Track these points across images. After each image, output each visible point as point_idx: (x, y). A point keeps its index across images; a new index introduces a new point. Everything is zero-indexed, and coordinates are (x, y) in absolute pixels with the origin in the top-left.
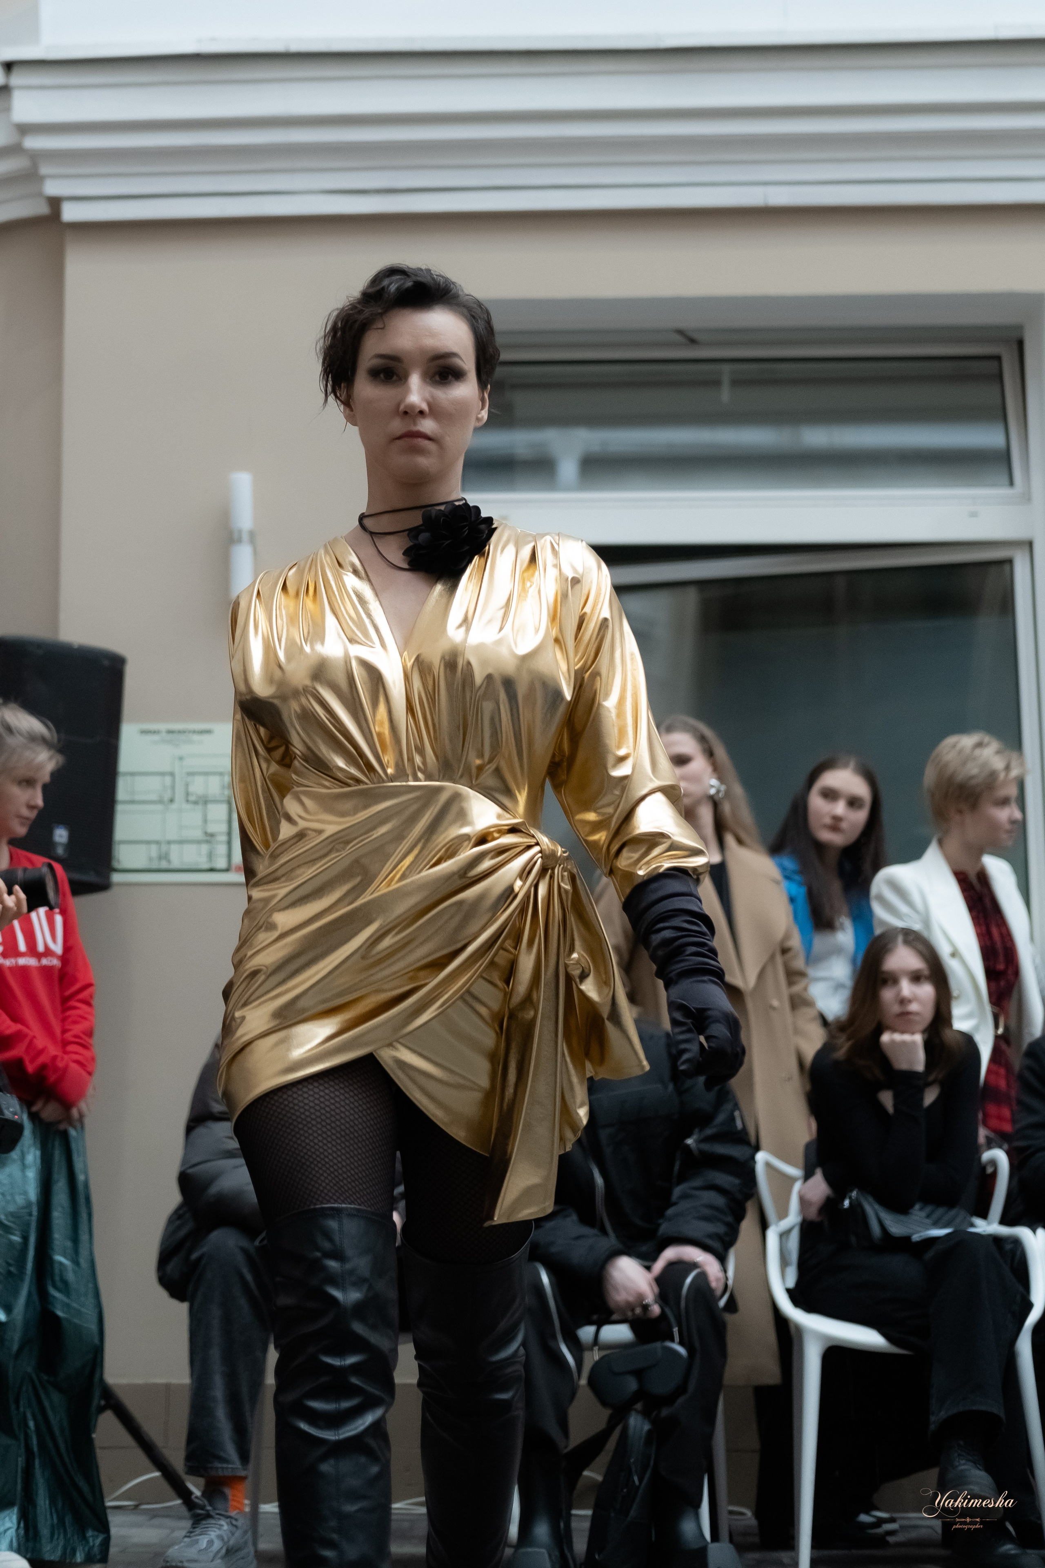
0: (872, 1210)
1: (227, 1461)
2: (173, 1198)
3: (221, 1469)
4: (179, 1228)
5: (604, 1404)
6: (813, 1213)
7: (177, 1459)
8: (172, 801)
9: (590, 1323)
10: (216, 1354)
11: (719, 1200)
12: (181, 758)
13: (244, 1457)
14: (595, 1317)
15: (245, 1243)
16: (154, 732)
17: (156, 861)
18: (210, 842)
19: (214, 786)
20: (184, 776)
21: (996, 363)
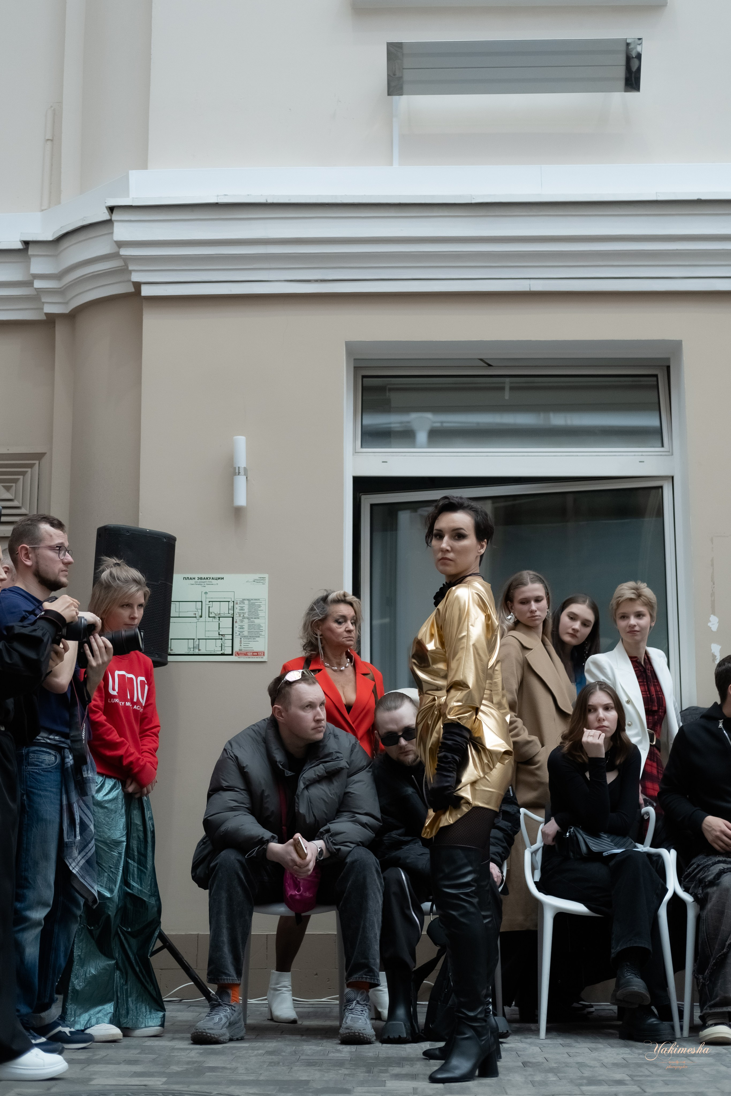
0: (582, 837)
1: (229, 976)
2: (201, 833)
3: (227, 980)
4: (204, 849)
5: (436, 944)
6: (550, 841)
7: (203, 975)
8: (201, 617)
9: (428, 901)
10: (224, 917)
11: (500, 834)
12: (206, 593)
13: (239, 973)
14: (431, 897)
15: (240, 857)
16: (191, 579)
17: (192, 649)
18: (222, 639)
19: (224, 609)
20: (207, 603)
21: (655, 379)
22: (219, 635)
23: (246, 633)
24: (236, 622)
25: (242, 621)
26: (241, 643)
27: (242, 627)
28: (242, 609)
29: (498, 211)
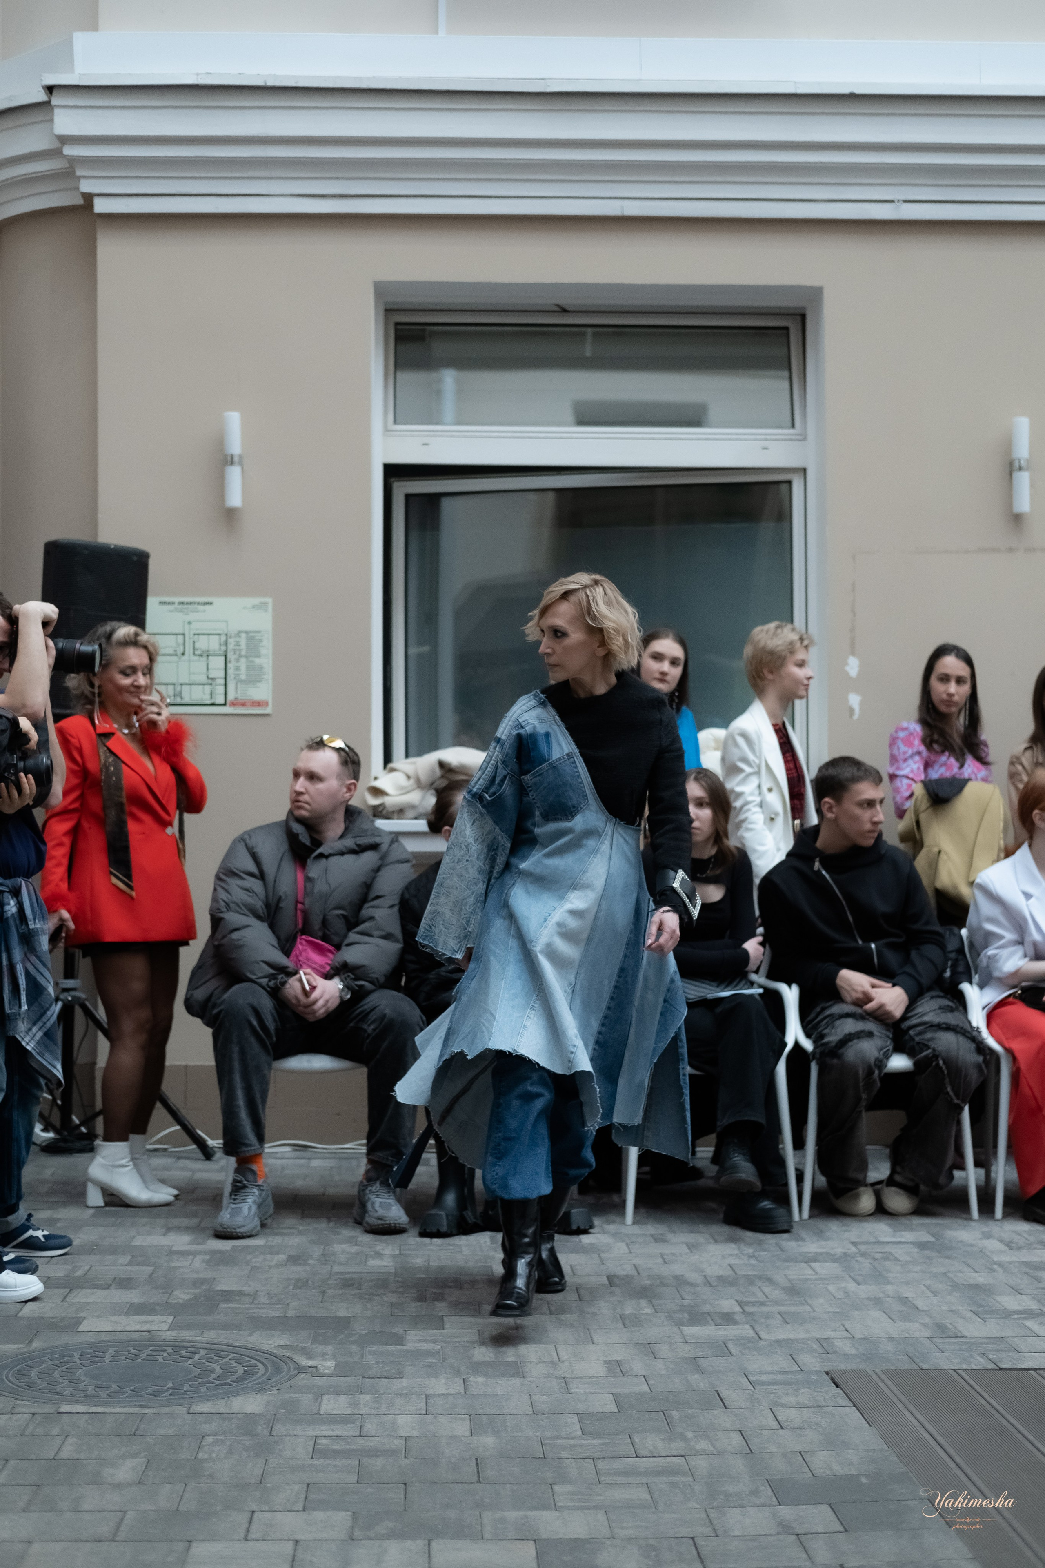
1: (250, 1145)
3: (248, 1151)
8: (183, 654)
12: (189, 623)
16: (169, 603)
17: (172, 698)
18: (211, 684)
19: (214, 644)
20: (192, 635)
21: (785, 332)
22: (208, 678)
23: (243, 677)
24: (230, 662)
25: (238, 661)
26: (236, 688)
27: (237, 669)
28: (238, 644)
29: (581, 104)
